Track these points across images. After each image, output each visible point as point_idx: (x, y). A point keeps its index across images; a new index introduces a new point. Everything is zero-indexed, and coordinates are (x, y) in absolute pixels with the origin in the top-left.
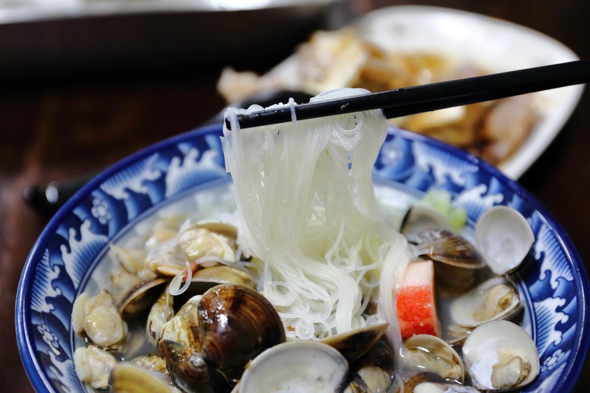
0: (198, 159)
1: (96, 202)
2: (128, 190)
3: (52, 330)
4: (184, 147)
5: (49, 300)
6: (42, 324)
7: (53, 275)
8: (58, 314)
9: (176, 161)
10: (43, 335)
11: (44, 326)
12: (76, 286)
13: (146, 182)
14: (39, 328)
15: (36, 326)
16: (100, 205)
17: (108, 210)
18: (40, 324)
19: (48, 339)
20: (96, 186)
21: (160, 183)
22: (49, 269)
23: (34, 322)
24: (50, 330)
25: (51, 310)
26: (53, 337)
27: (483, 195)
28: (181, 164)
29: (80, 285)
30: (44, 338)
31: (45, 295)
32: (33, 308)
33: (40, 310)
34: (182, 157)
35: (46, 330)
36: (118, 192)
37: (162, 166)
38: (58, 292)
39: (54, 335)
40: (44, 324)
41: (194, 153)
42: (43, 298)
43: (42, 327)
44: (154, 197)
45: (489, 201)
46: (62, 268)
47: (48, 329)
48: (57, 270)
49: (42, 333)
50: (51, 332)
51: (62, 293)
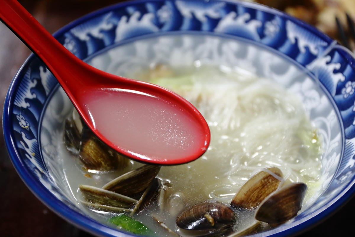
0: (140, 19)
1: (67, 40)
2: (89, 35)
3: (26, 120)
4: (130, 10)
5: (27, 100)
6: (20, 115)
7: (32, 85)
8: (32, 110)
9: (124, 19)
10: (20, 121)
11: (21, 116)
12: (47, 93)
13: (102, 31)
14: (18, 117)
15: (16, 115)
16: (69, 42)
17: (75, 47)
18: (18, 114)
19: (22, 124)
20: (68, 30)
21: (112, 33)
22: (30, 81)
23: (15, 113)
24: (25, 119)
25: (28, 107)
26: (27, 123)
27: (328, 63)
28: (128, 21)
29: (50, 93)
30: (20, 124)
31: (25, 97)
32: (15, 104)
33: (20, 106)
34: (129, 16)
35: (22, 119)
36: (82, 36)
37: (114, 21)
38: (34, 96)
39: (27, 122)
40: (21, 115)
41: (137, 14)
42: (23, 99)
43: (20, 116)
44: (107, 41)
45: (331, 67)
46: (39, 81)
47: (24, 118)
48: (35, 82)
49: (19, 120)
50: (25, 121)
51: (37, 97)
